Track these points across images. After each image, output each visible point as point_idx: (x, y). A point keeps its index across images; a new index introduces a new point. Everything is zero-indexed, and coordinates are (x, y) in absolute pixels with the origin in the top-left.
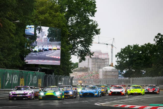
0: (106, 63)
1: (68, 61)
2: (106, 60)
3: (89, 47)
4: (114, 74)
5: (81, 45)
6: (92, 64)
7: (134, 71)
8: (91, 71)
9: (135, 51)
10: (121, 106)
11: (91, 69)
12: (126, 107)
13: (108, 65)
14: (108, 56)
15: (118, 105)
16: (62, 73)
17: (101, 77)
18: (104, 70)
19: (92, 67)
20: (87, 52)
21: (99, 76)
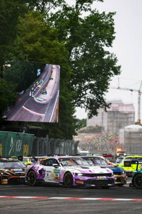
0: (129, 120)
1: (70, 116)
2: (130, 116)
3: (103, 94)
5: (91, 90)
6: (108, 122)
8: (106, 132)
11: (106, 129)
13: (133, 123)
14: (133, 108)
16: (60, 136)
18: (127, 130)
19: (108, 126)
20: (100, 102)
21: (119, 140)
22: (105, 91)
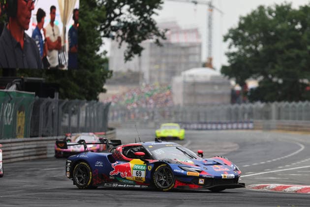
0: (191, 58)
1: (92, 56)
2: (191, 51)
3: (153, 13)
4: (220, 91)
5: (131, 7)
6: (151, 63)
7: (280, 81)
8: (148, 82)
9: (281, 22)
10: (275, 189)
11: (147, 76)
12: (288, 190)
13: (197, 65)
14: (199, 36)
15: (266, 186)
16: (75, 93)
17: (178, 99)
18: (189, 79)
19: (151, 71)
20: (148, 28)
21: (172, 99)
22: (156, 8)
